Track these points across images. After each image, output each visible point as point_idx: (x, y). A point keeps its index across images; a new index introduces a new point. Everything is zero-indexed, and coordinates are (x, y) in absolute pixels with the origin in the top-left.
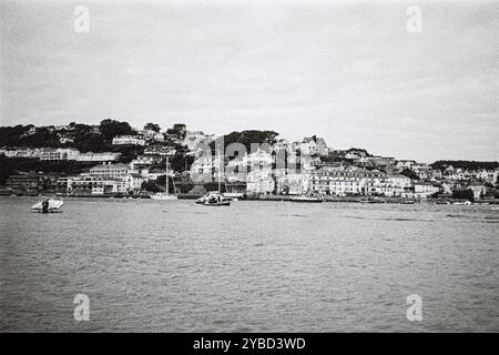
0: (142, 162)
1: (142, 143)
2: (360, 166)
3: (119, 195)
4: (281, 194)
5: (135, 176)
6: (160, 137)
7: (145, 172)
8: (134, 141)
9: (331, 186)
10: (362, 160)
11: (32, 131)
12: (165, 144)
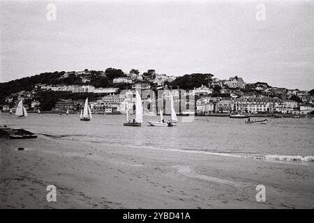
1: (130, 82)
2: (265, 94)
4: (218, 112)
8: (126, 81)
9: (249, 108)
10: (267, 90)
11: (66, 76)
12: (144, 82)
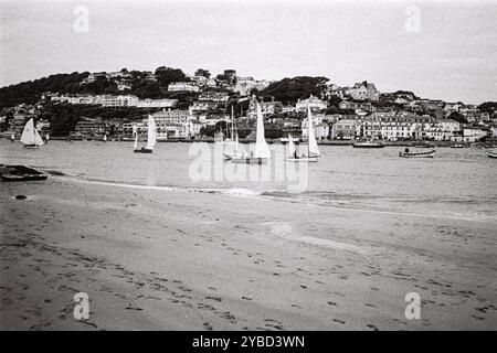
0: (198, 108)
1: (196, 89)
2: (410, 110)
3: (182, 140)
4: (335, 139)
5: (194, 122)
6: (212, 83)
7: (203, 118)
8: (189, 88)
9: (383, 132)
10: (412, 104)
11: (91, 79)
12: (218, 91)
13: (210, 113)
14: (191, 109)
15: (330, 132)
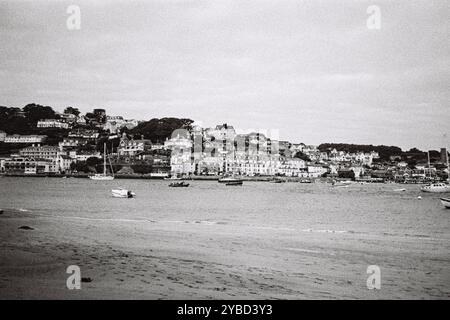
0: (68, 144)
1: (66, 126)
3: (51, 175)
4: (201, 174)
5: (64, 157)
6: (82, 121)
7: (73, 154)
8: (59, 124)
12: (88, 128)
13: (80, 150)
14: (61, 145)
15: (197, 168)
